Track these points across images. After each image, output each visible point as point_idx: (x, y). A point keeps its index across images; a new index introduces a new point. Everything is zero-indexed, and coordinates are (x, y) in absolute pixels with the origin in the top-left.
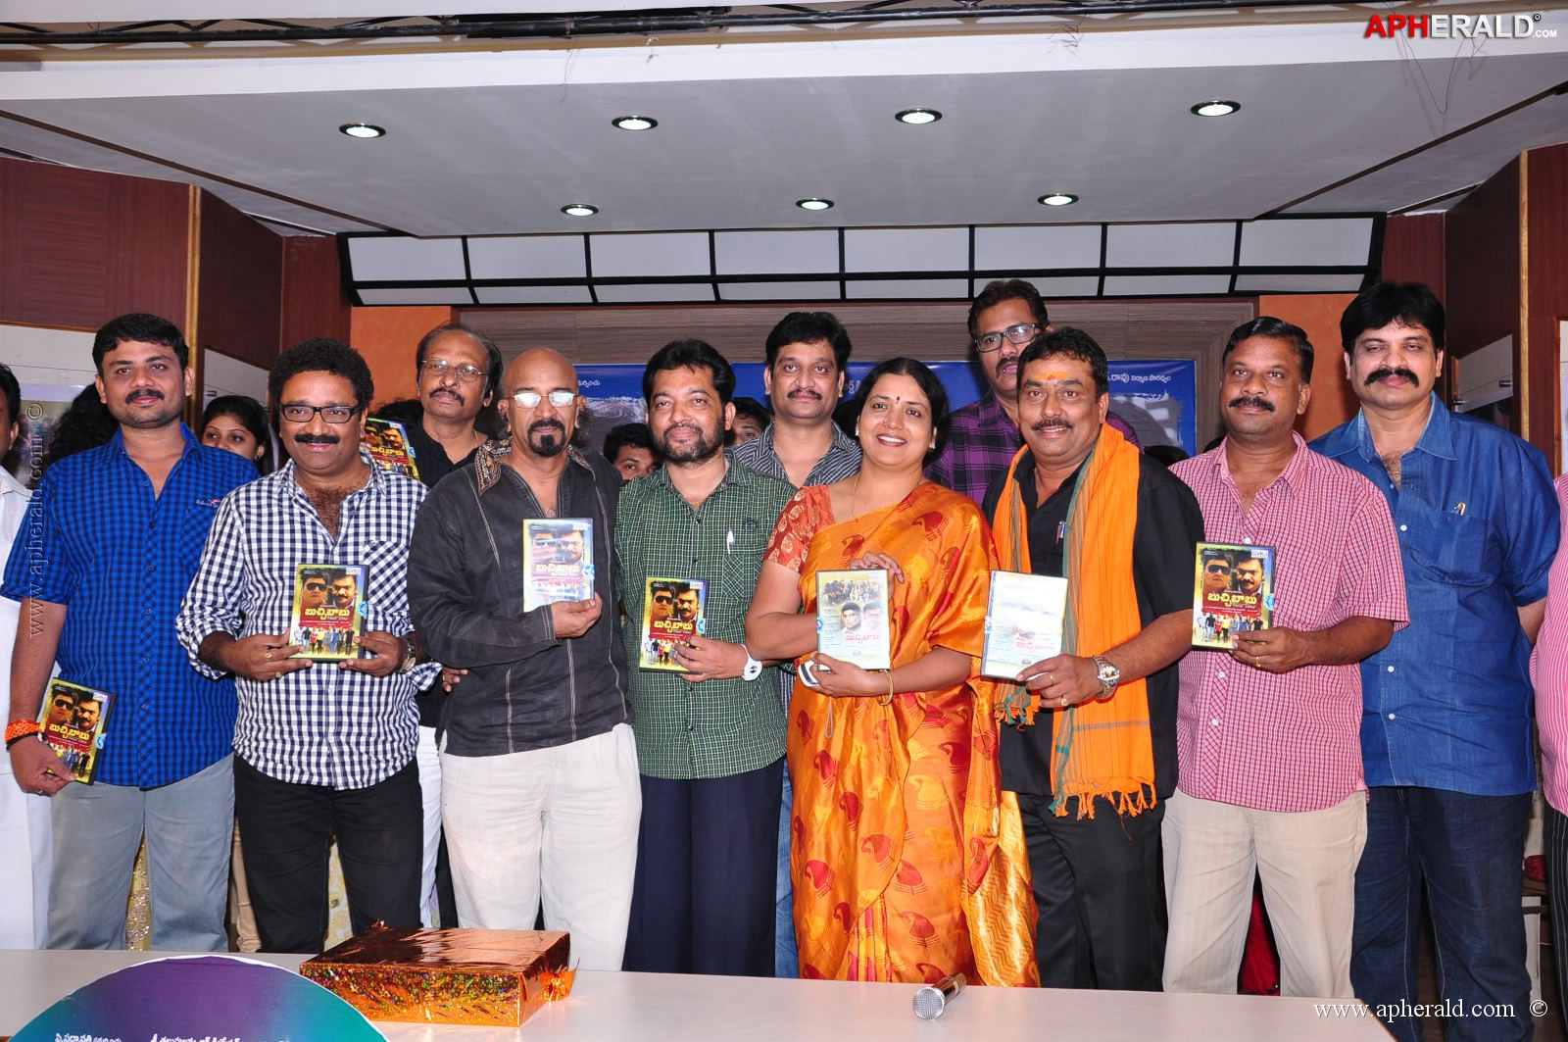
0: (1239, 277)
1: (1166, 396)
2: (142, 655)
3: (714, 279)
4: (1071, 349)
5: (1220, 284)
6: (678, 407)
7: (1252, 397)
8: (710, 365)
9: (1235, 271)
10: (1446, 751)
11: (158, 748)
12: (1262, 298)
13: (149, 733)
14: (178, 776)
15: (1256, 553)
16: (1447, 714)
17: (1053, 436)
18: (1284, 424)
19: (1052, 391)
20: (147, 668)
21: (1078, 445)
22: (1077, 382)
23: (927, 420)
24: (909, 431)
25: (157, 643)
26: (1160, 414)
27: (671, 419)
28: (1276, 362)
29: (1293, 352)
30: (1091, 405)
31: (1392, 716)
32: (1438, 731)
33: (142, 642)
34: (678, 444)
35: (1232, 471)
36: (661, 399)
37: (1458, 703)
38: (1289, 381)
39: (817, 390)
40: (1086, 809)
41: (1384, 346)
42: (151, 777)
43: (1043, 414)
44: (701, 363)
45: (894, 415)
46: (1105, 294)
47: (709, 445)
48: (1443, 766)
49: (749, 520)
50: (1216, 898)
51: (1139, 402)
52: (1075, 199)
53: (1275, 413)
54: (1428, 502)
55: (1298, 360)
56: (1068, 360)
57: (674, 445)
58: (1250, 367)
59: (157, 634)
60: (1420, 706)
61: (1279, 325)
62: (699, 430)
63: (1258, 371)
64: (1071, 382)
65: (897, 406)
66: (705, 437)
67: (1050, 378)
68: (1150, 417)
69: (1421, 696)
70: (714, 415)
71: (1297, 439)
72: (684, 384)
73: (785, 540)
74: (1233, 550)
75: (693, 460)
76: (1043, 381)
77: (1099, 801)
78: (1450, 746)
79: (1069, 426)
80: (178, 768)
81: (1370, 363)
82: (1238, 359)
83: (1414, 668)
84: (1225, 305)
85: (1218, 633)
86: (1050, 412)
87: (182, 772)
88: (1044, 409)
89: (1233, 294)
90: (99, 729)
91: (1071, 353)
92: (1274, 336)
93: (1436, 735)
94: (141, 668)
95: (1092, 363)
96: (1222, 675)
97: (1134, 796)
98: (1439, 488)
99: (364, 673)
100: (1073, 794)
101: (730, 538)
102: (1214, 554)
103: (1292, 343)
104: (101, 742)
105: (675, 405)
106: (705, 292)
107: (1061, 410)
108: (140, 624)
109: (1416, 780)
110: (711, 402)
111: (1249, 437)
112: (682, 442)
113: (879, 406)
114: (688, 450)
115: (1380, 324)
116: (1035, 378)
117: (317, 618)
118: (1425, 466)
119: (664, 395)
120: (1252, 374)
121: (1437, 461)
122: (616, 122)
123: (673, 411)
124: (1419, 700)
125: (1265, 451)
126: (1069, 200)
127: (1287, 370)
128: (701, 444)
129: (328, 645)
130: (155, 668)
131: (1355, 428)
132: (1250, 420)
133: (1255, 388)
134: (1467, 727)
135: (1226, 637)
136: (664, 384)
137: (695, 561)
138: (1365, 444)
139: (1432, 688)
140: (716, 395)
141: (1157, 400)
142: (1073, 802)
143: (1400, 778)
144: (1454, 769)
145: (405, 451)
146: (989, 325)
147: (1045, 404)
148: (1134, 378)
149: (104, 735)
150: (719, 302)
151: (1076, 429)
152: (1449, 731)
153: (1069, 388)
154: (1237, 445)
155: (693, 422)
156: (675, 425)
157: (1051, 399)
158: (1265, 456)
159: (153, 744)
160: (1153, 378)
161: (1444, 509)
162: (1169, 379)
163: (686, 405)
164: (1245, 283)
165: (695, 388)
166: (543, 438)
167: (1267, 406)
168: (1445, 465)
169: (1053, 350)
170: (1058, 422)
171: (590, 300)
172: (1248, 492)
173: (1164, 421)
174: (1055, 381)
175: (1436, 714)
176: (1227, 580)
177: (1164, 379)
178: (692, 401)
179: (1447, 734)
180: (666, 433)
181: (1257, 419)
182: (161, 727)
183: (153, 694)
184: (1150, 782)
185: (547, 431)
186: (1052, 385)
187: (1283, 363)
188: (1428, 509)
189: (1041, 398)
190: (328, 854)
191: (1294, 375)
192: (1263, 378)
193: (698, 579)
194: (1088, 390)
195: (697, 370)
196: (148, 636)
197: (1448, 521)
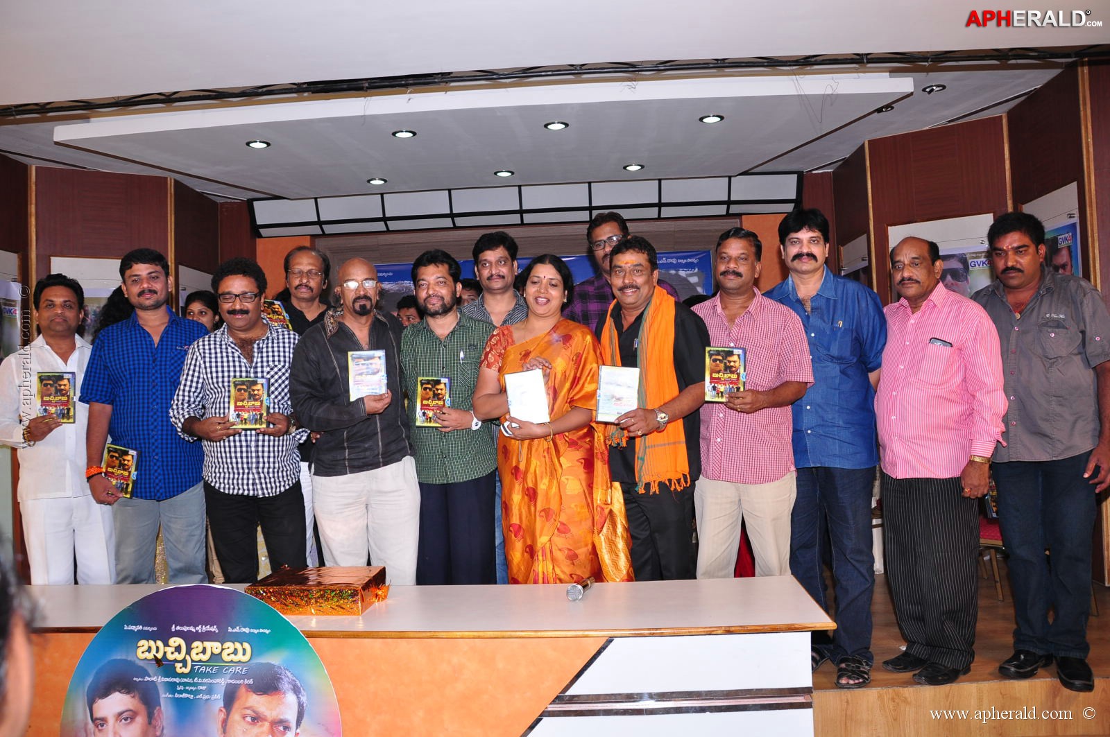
0: (731, 206)
1: (696, 270)
2: (152, 430)
3: (452, 215)
4: (637, 248)
5: (722, 210)
6: (431, 286)
7: (731, 270)
8: (447, 263)
9: (729, 203)
10: (835, 448)
11: (164, 479)
12: (743, 216)
13: (159, 471)
14: (176, 493)
15: (736, 352)
16: (836, 429)
17: (630, 294)
18: (749, 283)
19: (628, 270)
20: (156, 437)
21: (643, 298)
22: (640, 265)
23: (561, 287)
24: (551, 293)
25: (160, 423)
26: (694, 280)
27: (427, 293)
28: (742, 251)
29: (751, 245)
30: (649, 277)
31: (809, 432)
32: (832, 438)
33: (152, 424)
34: (431, 306)
35: (723, 309)
36: (422, 282)
37: (841, 423)
38: (750, 261)
39: (501, 274)
40: (654, 489)
41: (800, 241)
42: (161, 494)
43: (623, 282)
44: (442, 262)
45: (543, 286)
46: (662, 216)
47: (448, 306)
48: (834, 455)
49: (471, 345)
50: (724, 530)
51: (682, 273)
52: (642, 167)
53: (743, 278)
54: (824, 322)
55: (753, 249)
56: (635, 254)
57: (430, 306)
58: (730, 255)
59: (160, 419)
60: (822, 426)
61: (743, 232)
62: (442, 298)
63: (734, 256)
64: (637, 265)
65: (545, 281)
66: (446, 301)
67: (626, 263)
68: (688, 281)
69: (823, 420)
70: (450, 290)
71: (756, 290)
72: (433, 274)
73: (490, 355)
74: (724, 351)
75: (440, 314)
76: (623, 265)
77: (661, 484)
78: (837, 445)
79: (638, 288)
80: (176, 489)
81: (793, 250)
82: (724, 250)
83: (819, 405)
84: (725, 221)
85: (718, 394)
86: (627, 281)
87: (178, 491)
88: (624, 280)
89: (728, 215)
90: (133, 469)
91: (637, 250)
92: (741, 238)
93: (830, 440)
94: (153, 437)
95: (648, 255)
96: (721, 415)
97: (679, 481)
98: (829, 314)
99: (269, 435)
100: (648, 481)
101: (462, 355)
102: (715, 352)
103: (750, 241)
104: (135, 476)
105: (429, 285)
106: (447, 223)
107: (633, 280)
108: (151, 414)
109: (821, 463)
110: (448, 283)
111: (731, 291)
112: (433, 304)
113: (535, 283)
114: (437, 309)
115: (797, 230)
116: (619, 263)
117: (243, 406)
118: (822, 303)
119: (423, 280)
120: (730, 258)
121: (828, 300)
122: (394, 134)
123: (428, 289)
124: (822, 423)
125: (739, 298)
126: (639, 167)
127: (748, 256)
128: (444, 305)
129: (250, 421)
130: (160, 437)
131: (787, 284)
132: (731, 282)
133: (732, 265)
134: (845, 435)
135: (722, 396)
136: (423, 274)
137: (443, 368)
138: (793, 292)
139: (829, 416)
140: (451, 279)
141: (692, 272)
142: (648, 485)
143: (814, 463)
144: (840, 457)
145: (284, 316)
146: (597, 237)
147: (624, 277)
148: (679, 261)
149: (136, 473)
150: (455, 228)
151: (641, 290)
152: (837, 437)
153: (637, 268)
154: (724, 294)
155: (439, 294)
156: (429, 296)
157: (627, 274)
158: (740, 300)
159: (161, 477)
160: (689, 260)
161: (832, 324)
162: (697, 261)
163: (435, 285)
164: (734, 209)
165: (439, 276)
166: (360, 306)
167: (739, 275)
168: (832, 302)
169: (627, 249)
170: (632, 286)
171: (385, 229)
172: (732, 319)
173: (696, 283)
174: (629, 265)
175: (831, 429)
176: (722, 366)
177: (694, 260)
178: (438, 282)
179: (836, 439)
180: (425, 300)
181: (734, 281)
182: (165, 468)
183: (160, 450)
184: (687, 473)
185: (362, 302)
186: (627, 267)
187: (746, 252)
188: (824, 324)
189: (622, 274)
190: (256, 531)
191: (752, 258)
192: (737, 259)
193: (445, 377)
194: (647, 269)
195: (440, 266)
196: (155, 420)
197: (834, 330)
